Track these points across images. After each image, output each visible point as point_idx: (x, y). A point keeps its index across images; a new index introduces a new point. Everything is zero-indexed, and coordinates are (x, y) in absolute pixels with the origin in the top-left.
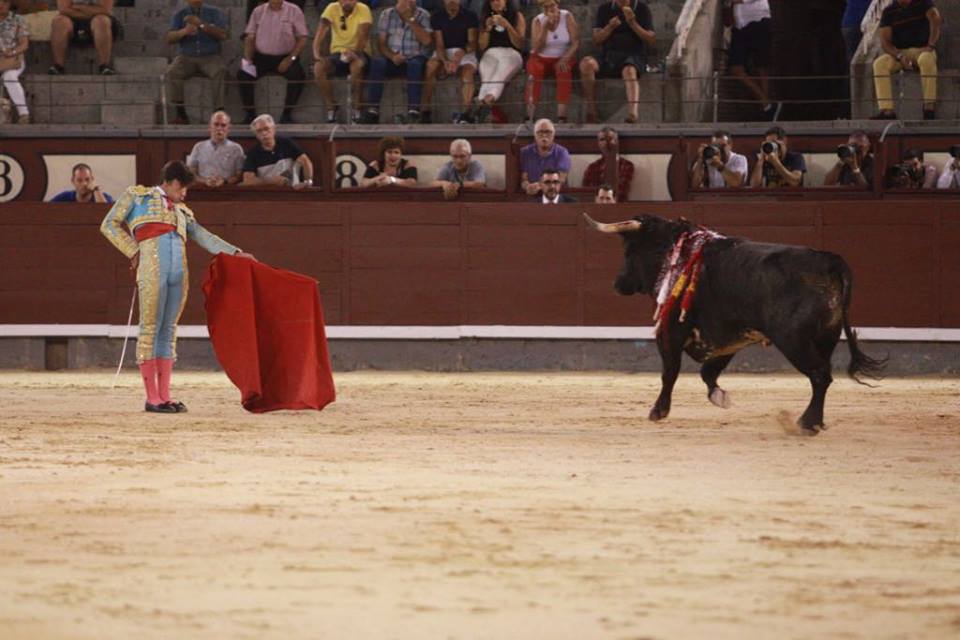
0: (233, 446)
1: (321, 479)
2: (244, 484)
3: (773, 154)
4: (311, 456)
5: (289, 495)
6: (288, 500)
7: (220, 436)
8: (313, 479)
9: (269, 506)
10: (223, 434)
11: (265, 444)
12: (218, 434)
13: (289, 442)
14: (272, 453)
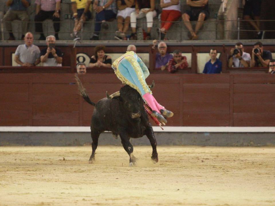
0: (32, 178)
1: (70, 191)
2: (37, 193)
3: (258, 54)
4: (66, 182)
5: (57, 198)
6: (56, 201)
7: (26, 173)
8: (67, 192)
9: (48, 203)
10: (28, 172)
11: (46, 177)
12: (26, 172)
13: (57, 176)
14: (49, 180)
